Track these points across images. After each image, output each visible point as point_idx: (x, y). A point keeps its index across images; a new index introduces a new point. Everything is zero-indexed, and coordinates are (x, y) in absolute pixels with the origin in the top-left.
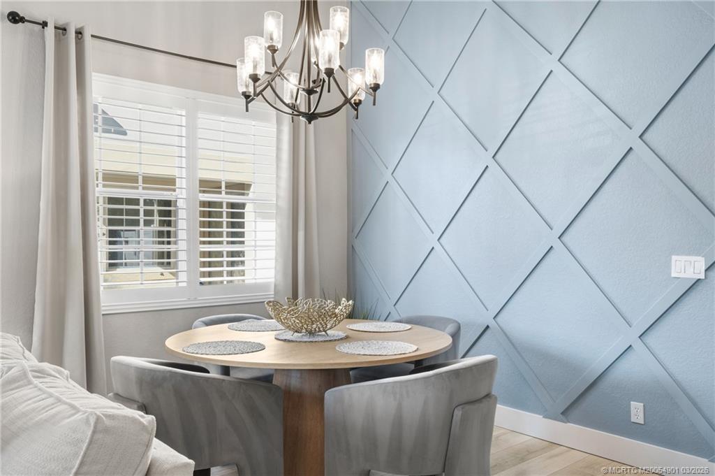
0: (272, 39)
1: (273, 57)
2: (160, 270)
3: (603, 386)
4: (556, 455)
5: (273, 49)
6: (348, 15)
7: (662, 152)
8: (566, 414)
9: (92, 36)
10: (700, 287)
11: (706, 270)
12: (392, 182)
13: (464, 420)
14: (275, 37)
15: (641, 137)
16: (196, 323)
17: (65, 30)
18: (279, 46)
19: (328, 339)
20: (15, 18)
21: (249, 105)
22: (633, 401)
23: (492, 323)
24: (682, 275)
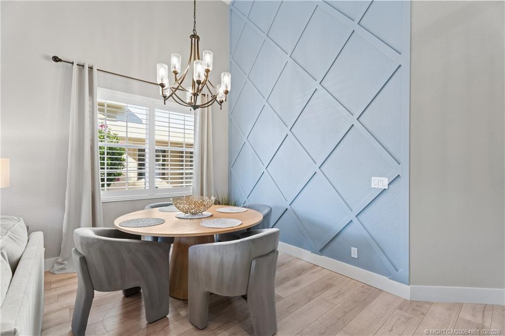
0: (175, 68)
1: (176, 77)
2: (161, 180)
3: (339, 239)
4: (316, 272)
5: (176, 73)
6: (212, 55)
7: (367, 126)
8: (321, 251)
9: (98, 70)
10: (385, 193)
11: (388, 185)
12: (247, 142)
13: (257, 266)
14: (177, 67)
15: (357, 119)
16: (147, 207)
17: (83, 66)
18: (179, 71)
19: (203, 217)
20: (56, 59)
21: (166, 101)
22: (353, 247)
23: (289, 207)
24: (377, 187)
